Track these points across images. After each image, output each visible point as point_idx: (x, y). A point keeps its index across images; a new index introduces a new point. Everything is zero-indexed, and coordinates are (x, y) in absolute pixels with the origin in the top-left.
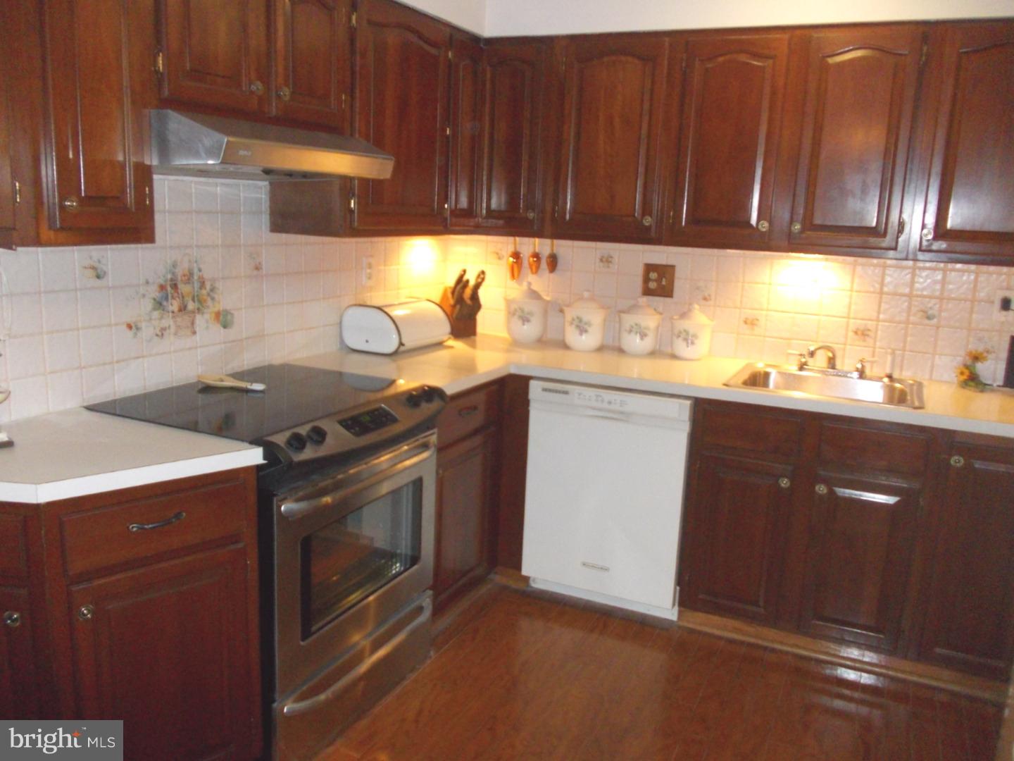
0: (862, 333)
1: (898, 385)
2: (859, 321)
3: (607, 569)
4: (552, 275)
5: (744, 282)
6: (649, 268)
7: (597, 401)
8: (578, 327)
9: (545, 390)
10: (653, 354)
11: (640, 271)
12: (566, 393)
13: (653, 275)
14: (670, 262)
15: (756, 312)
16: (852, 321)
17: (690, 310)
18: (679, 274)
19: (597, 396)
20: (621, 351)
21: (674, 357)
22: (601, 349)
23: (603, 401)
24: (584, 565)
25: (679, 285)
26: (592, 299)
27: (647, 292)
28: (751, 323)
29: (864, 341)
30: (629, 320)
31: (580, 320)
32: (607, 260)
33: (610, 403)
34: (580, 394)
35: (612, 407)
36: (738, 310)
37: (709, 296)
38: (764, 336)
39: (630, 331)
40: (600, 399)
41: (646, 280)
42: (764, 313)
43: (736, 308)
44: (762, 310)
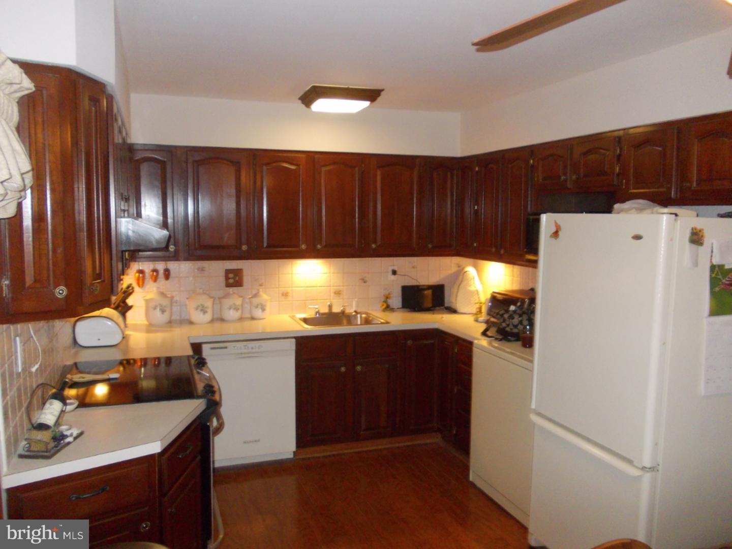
0: (338, 293)
1: (364, 316)
2: (335, 287)
3: (259, 441)
4: (167, 282)
5: (279, 274)
6: (228, 272)
7: (245, 348)
8: (202, 310)
9: (212, 348)
10: (241, 319)
11: (223, 274)
12: (226, 348)
13: (231, 275)
14: (239, 268)
15: (286, 289)
16: (332, 287)
17: (258, 293)
18: (245, 273)
19: (245, 346)
20: (222, 320)
21: (253, 318)
22: (213, 321)
23: (248, 348)
24: (245, 442)
25: (246, 279)
26: (204, 293)
27: (228, 285)
28: (285, 295)
29: (339, 296)
30: (227, 302)
31: (203, 306)
32: (202, 270)
33: (252, 348)
34: (234, 347)
35: (254, 350)
36: (277, 289)
37: (262, 283)
38: (292, 301)
39: (230, 309)
40: (246, 347)
41: (227, 278)
42: (291, 288)
43: (277, 288)
44: (289, 287)
